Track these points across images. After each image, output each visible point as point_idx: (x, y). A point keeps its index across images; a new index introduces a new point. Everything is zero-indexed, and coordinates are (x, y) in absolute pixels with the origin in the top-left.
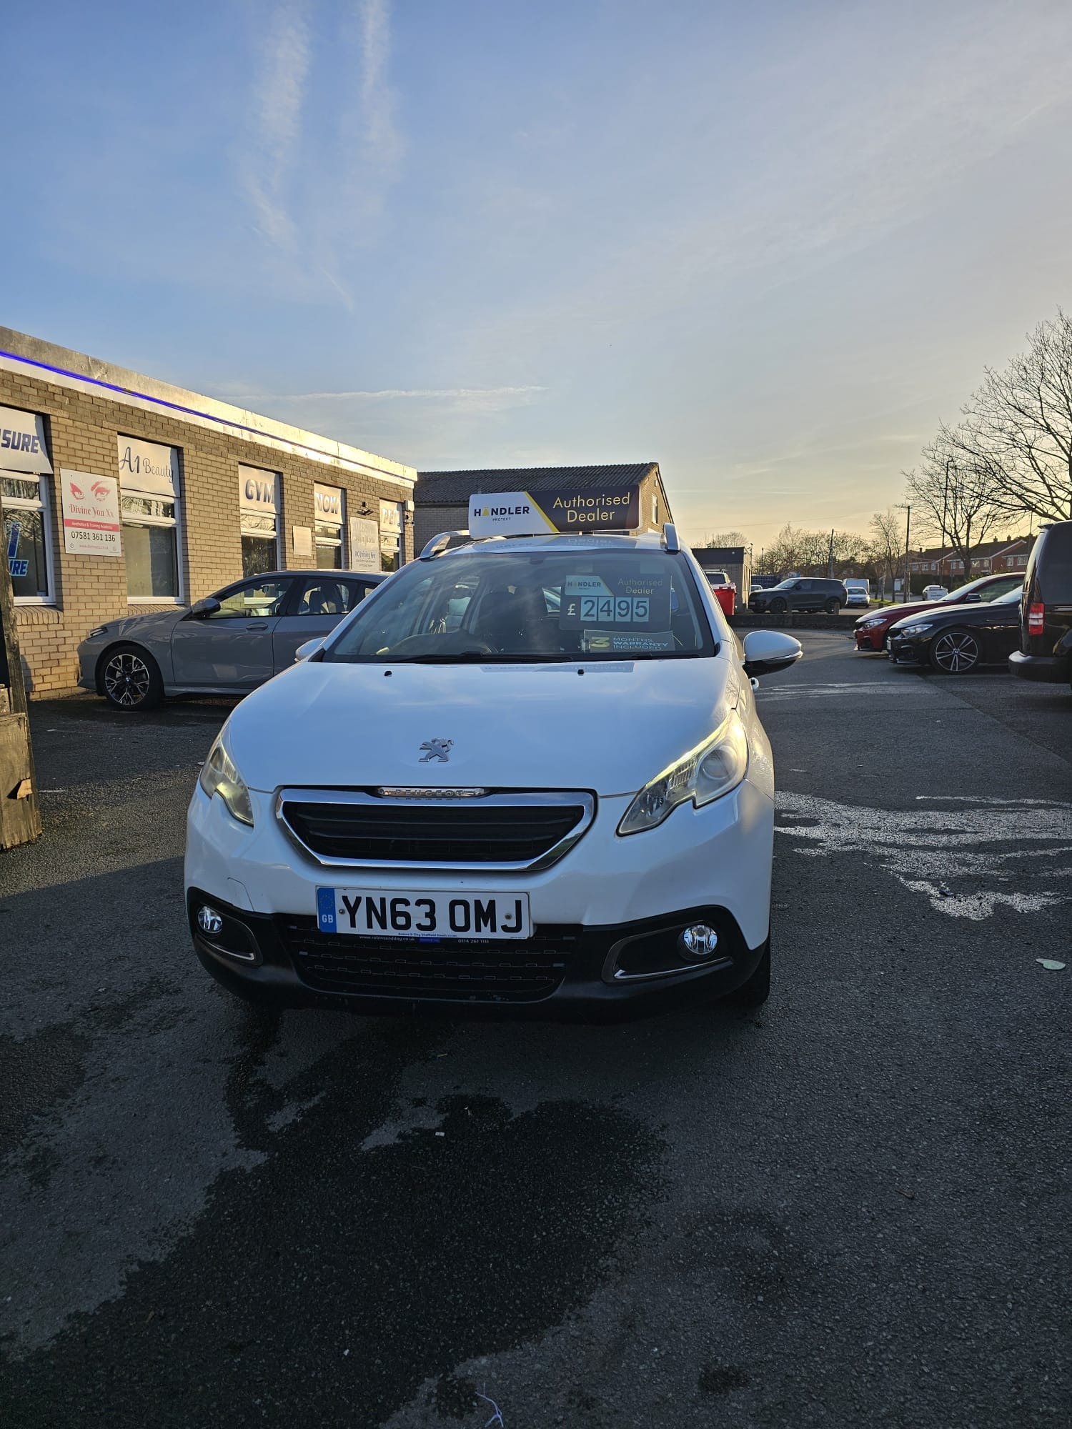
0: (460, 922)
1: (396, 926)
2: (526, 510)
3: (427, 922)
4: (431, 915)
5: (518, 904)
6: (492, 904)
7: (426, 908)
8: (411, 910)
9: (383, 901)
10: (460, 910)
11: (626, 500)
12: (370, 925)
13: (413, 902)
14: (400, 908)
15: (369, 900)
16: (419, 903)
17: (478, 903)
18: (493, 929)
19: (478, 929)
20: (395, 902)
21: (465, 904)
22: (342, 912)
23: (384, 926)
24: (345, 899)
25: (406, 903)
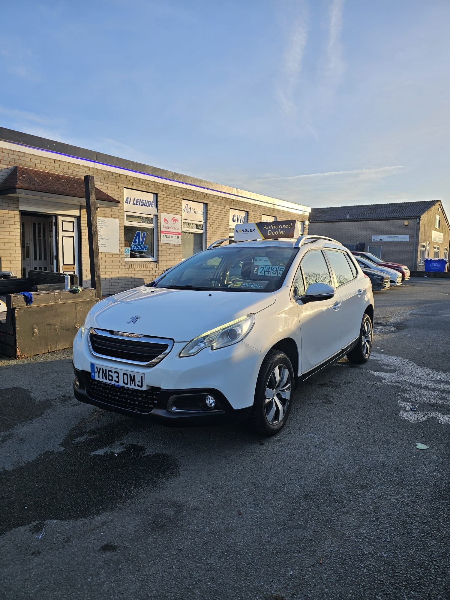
0: (126, 382)
1: (110, 380)
2: (254, 230)
3: (117, 380)
4: (118, 377)
5: (142, 377)
6: (134, 376)
7: (117, 375)
8: (113, 374)
9: (106, 370)
10: (125, 376)
11: (290, 226)
12: (103, 379)
13: (113, 372)
14: (110, 373)
15: (103, 369)
16: (115, 372)
17: (130, 375)
18: (135, 386)
19: (131, 385)
20: (109, 371)
21: (127, 374)
22: (96, 372)
23: (106, 379)
24: (97, 368)
25: (111, 372)
